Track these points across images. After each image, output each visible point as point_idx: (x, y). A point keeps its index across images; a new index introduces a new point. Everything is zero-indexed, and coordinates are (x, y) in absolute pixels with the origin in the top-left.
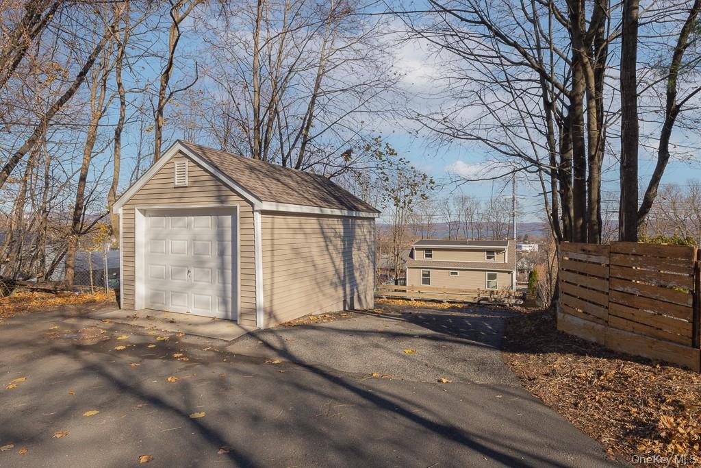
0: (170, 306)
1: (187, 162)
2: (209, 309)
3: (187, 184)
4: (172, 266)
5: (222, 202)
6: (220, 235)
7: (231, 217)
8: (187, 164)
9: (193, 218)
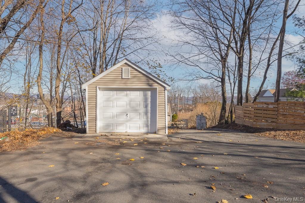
0: (116, 130)
1: (130, 68)
2: (138, 130)
3: (130, 77)
4: (116, 112)
5: (150, 86)
6: (146, 100)
7: (150, 92)
8: (130, 69)
9: (129, 92)
